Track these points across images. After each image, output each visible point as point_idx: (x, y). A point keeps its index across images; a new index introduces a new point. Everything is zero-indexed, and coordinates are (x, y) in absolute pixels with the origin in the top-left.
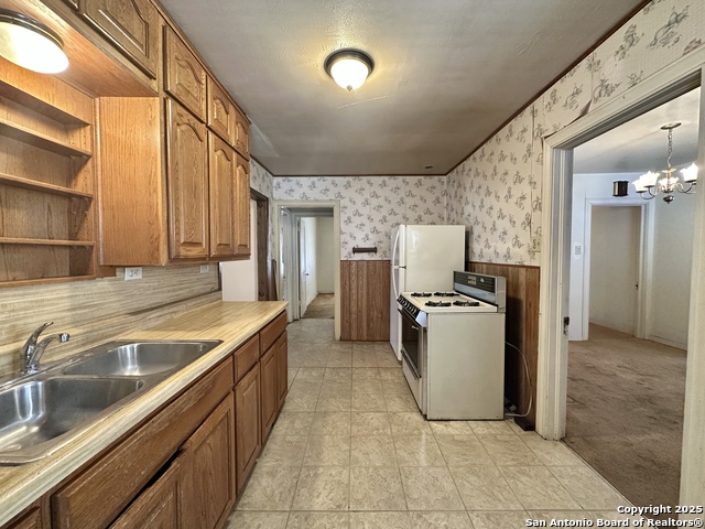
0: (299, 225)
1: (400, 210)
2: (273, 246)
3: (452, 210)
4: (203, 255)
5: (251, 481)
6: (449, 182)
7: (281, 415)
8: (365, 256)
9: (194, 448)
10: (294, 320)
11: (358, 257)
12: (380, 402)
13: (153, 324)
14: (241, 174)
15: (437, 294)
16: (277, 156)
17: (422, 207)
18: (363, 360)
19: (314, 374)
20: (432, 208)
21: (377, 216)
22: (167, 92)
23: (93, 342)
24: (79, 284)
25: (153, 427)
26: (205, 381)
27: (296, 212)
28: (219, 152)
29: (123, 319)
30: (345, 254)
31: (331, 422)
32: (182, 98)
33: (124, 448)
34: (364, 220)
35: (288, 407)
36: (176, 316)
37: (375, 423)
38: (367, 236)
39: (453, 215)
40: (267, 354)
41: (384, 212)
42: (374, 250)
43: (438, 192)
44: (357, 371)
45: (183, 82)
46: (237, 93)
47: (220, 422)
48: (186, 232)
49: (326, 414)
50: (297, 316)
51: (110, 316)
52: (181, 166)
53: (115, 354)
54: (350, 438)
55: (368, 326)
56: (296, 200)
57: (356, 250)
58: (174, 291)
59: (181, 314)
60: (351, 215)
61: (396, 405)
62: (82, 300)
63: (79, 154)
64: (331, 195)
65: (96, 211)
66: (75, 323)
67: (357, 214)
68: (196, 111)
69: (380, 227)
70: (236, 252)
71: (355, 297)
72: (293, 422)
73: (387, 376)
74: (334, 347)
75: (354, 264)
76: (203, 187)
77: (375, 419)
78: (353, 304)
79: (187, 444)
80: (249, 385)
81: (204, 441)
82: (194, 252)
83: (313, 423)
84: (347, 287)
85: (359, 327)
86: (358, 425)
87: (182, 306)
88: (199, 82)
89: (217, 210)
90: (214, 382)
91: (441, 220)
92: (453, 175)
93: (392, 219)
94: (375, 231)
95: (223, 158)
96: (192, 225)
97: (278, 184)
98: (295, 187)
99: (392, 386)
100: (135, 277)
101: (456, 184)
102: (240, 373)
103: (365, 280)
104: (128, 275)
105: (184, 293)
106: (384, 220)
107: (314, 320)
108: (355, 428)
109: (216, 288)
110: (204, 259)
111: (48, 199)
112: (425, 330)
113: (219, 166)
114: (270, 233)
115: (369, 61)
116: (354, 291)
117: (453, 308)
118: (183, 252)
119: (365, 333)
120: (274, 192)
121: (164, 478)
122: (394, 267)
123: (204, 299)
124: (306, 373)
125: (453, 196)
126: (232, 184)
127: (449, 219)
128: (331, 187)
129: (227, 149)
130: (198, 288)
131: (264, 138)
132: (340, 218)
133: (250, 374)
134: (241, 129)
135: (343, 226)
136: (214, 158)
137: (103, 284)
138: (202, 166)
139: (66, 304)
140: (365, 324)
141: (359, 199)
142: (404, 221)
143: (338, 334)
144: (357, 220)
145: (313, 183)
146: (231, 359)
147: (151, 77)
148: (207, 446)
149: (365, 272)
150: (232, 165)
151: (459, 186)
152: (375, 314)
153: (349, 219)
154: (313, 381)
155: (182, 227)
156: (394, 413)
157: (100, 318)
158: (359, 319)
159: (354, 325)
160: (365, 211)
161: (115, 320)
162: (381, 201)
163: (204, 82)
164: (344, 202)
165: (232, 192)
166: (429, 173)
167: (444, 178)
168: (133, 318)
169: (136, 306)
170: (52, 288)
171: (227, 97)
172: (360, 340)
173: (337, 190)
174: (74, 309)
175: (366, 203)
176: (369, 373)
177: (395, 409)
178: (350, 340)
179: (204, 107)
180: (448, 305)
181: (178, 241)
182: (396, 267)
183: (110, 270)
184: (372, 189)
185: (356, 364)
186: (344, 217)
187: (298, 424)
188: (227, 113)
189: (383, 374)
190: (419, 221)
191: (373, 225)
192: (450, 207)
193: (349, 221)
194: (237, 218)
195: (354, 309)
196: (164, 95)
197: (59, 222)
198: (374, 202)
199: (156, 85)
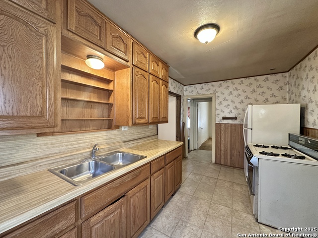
0: (197, 106)
1: (253, 96)
2: (183, 116)
3: (292, 93)
4: (146, 122)
5: (159, 217)
6: (290, 76)
7: (178, 193)
8: (230, 122)
9: (130, 196)
10: (194, 150)
11: (225, 122)
12: (229, 202)
13: (130, 146)
14: (164, 89)
15: (274, 147)
16: (183, 77)
17: (269, 93)
18: (226, 176)
19: (197, 177)
20: (276, 93)
21: (237, 100)
22: (133, 65)
23: (111, 150)
24: (108, 131)
25: (113, 184)
26: (136, 172)
27: (196, 101)
28: (154, 82)
29: (121, 144)
30: (218, 120)
31: (199, 203)
32: (139, 66)
33: (103, 189)
34: (229, 102)
35: (181, 190)
36: (139, 144)
37: (223, 212)
38: (231, 111)
39: (293, 97)
40: (169, 165)
41: (242, 98)
42: (236, 118)
43: (281, 84)
44: (220, 181)
45: (139, 60)
46: (162, 57)
47: (143, 188)
48: (139, 114)
49: (198, 198)
50: (195, 148)
51: (117, 142)
52: (137, 90)
53: (115, 155)
54: (207, 215)
55: (231, 158)
56: (194, 95)
57: (224, 118)
58: (139, 134)
59: (141, 143)
60: (222, 101)
61: (239, 206)
62: (109, 137)
63: (110, 91)
64: (211, 91)
65: (114, 108)
66: (107, 144)
67: (225, 99)
68: (144, 68)
69: (239, 106)
70: (161, 120)
71: (223, 142)
72: (182, 197)
73: (238, 188)
74: (211, 166)
75: (223, 125)
76: (146, 96)
77: (224, 210)
78: (222, 146)
79: (127, 194)
80: (158, 176)
81: (135, 194)
82: (142, 121)
83: (190, 201)
84: (219, 137)
85: (226, 158)
86: (213, 209)
87: (141, 140)
88: (145, 57)
89: (152, 104)
90: (140, 172)
91: (284, 100)
92: (293, 72)
93: (246, 101)
94: (236, 108)
95: (156, 84)
96: (141, 111)
97: (186, 89)
98: (194, 89)
99: (239, 195)
100: (125, 129)
101: (295, 77)
102: (153, 171)
103: (229, 134)
104: (123, 129)
105: (142, 135)
106: (242, 102)
107: (204, 151)
108: (211, 211)
109: (156, 134)
110: (147, 123)
111: (103, 105)
112: (257, 168)
113: (154, 87)
114: (182, 110)
115: (217, 27)
116: (223, 139)
117: (281, 158)
118: (137, 121)
119: (229, 162)
120: (184, 92)
121: (117, 203)
122: (244, 128)
123: (150, 138)
124: (193, 176)
125: (293, 84)
126: (160, 93)
127: (290, 99)
128: (211, 87)
129: (157, 80)
130: (148, 134)
131: (177, 71)
132: (216, 103)
133: (159, 172)
134: (165, 71)
135: (218, 107)
136: (151, 84)
137: (115, 132)
138: (146, 88)
139: (105, 138)
140: (229, 157)
141: (226, 92)
142: (255, 102)
143: (214, 160)
144: (225, 103)
145: (202, 87)
146: (149, 165)
147: (127, 62)
148: (136, 197)
149: (229, 130)
150: (159, 86)
151: (298, 78)
152: (235, 153)
153: (221, 102)
154: (196, 181)
155: (137, 112)
156: (236, 211)
157: (114, 143)
158: (226, 154)
159: (223, 157)
160: (230, 98)
161: (118, 144)
162: (240, 92)
163: (148, 57)
164: (217, 94)
165: (159, 96)
166: (273, 72)
167: (287, 74)
168: (124, 143)
169: (126, 139)
170: (101, 132)
171: (158, 59)
172: (225, 165)
173: (214, 89)
174: (107, 139)
175: (231, 93)
176: (227, 184)
177: (237, 208)
178: (220, 164)
179: (147, 66)
180: (278, 155)
181: (135, 117)
182: (246, 129)
183: (118, 127)
184: (234, 86)
185: (221, 178)
186: (218, 102)
187: (183, 199)
188: (158, 65)
189: (235, 186)
190: (266, 101)
191: (234, 105)
192: (290, 92)
193: (221, 103)
194: (162, 106)
195: (223, 148)
196: (132, 66)
197: (105, 112)
198: (235, 93)
199: (128, 64)
